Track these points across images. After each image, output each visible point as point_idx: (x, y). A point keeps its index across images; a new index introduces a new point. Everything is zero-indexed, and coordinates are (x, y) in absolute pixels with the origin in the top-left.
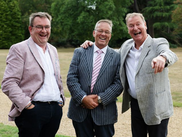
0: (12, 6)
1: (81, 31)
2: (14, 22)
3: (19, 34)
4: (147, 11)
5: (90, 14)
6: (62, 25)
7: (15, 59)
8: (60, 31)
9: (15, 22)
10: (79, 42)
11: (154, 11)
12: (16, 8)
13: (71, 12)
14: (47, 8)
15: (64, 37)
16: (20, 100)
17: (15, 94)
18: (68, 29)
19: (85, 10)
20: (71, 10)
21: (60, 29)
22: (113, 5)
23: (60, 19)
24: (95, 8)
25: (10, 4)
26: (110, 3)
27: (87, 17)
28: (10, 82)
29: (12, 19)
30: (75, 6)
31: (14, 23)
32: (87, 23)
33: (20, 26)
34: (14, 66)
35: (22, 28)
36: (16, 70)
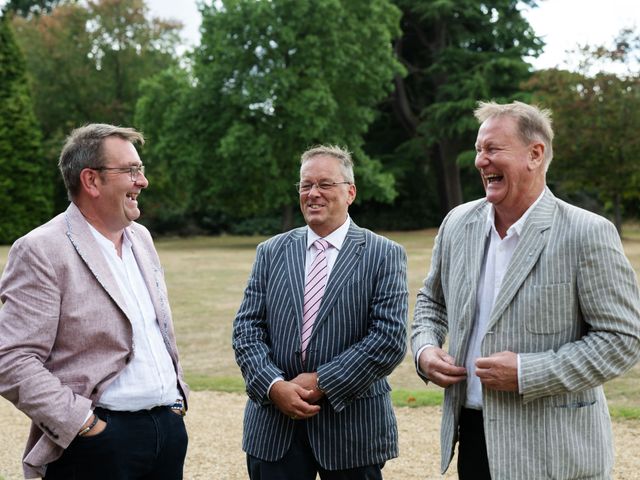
0: (13, 112)
1: (230, 184)
2: (19, 159)
3: (38, 199)
4: (438, 115)
5: (257, 129)
6: (170, 165)
7: (33, 286)
8: (166, 185)
9: (24, 159)
10: (224, 217)
11: (458, 113)
12: (27, 118)
13: (198, 124)
14: (121, 114)
15: (178, 205)
16: (58, 413)
17: (41, 396)
18: (188, 177)
19: (243, 117)
20: (200, 119)
21: (166, 178)
22: (331, 100)
23: (164, 149)
24: (272, 110)
25: (7, 103)
26: (321, 93)
27: (248, 138)
28: (17, 358)
29: (16, 152)
30: (211, 106)
31: (21, 163)
32: (248, 159)
33: (40, 173)
34: (31, 308)
35: (45, 177)
36: (35, 320)
